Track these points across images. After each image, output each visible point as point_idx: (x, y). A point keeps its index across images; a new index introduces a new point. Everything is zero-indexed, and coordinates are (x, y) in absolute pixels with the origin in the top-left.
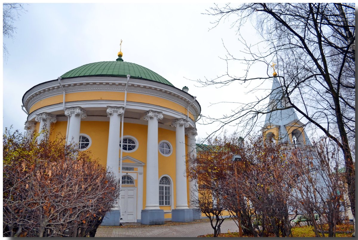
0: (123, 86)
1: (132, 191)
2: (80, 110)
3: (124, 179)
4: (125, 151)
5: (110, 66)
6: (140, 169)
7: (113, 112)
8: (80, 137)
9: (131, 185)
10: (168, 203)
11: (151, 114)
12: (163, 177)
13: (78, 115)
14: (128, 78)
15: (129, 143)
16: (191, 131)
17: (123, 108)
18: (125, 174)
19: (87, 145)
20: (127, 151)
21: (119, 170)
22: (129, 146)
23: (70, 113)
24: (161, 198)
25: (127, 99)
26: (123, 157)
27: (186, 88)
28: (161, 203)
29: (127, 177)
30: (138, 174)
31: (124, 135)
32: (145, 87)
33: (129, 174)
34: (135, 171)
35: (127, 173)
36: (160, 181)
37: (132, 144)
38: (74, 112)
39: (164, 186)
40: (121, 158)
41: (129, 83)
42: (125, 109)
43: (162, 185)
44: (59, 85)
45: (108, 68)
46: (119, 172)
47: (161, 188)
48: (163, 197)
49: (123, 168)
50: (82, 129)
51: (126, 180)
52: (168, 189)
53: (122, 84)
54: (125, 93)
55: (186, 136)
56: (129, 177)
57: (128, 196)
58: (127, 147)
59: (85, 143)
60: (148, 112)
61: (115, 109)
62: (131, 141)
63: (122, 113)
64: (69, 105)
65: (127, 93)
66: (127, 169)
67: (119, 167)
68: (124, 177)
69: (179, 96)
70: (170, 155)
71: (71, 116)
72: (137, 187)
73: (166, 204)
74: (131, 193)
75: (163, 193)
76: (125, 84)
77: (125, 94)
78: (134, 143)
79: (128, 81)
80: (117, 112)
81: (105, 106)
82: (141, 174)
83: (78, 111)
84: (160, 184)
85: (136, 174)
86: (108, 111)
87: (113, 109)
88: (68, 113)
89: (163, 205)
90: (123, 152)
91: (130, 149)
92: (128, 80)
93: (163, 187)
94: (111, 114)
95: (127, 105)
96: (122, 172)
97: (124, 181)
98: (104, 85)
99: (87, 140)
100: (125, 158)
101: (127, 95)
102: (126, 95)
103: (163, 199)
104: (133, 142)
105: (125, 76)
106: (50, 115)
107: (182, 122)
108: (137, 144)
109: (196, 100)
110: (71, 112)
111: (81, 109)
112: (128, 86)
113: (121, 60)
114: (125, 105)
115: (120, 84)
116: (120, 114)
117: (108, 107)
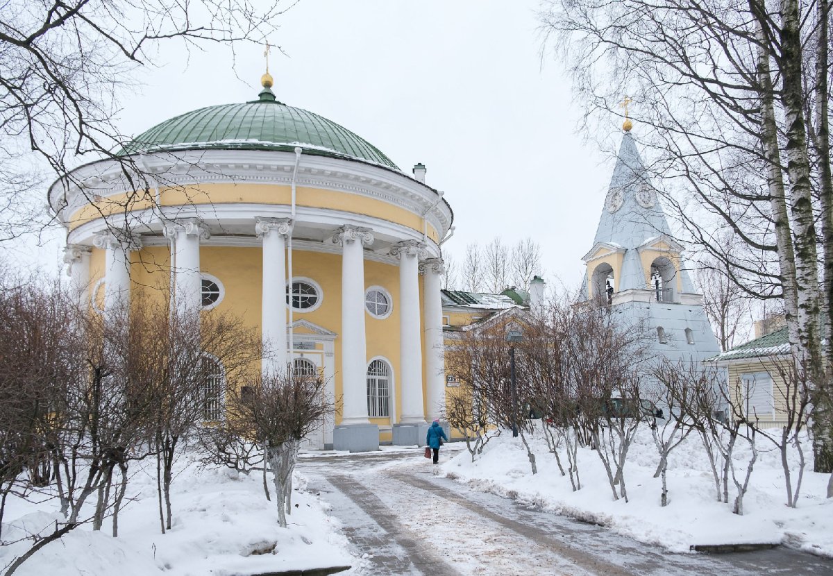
0: (287, 171)
2: (196, 226)
3: (296, 367)
4: (296, 310)
6: (328, 346)
7: (270, 230)
8: (202, 281)
10: (385, 412)
11: (348, 233)
12: (374, 361)
13: (191, 237)
14: (298, 155)
15: (303, 293)
16: (431, 266)
17: (290, 221)
18: (298, 356)
19: (215, 297)
20: (300, 310)
21: (289, 347)
22: (304, 299)
23: (174, 232)
24: (371, 401)
25: (296, 200)
27: (420, 167)
28: (372, 412)
30: (324, 355)
31: (293, 274)
32: (334, 174)
33: (306, 356)
34: (318, 349)
35: (302, 355)
36: (370, 369)
37: (309, 296)
38: (184, 230)
39: (377, 378)
40: (291, 324)
41: (301, 165)
42: (293, 224)
43: (370, 377)
45: (249, 126)
46: (288, 352)
47: (370, 383)
48: (374, 401)
49: (295, 345)
50: (203, 267)
51: (302, 366)
52: (383, 384)
53: (285, 168)
54: (291, 187)
55: (421, 276)
56: (306, 362)
58: (300, 302)
59: (210, 292)
60: (342, 228)
61: (274, 224)
62: (307, 288)
63: (288, 232)
64: (171, 214)
65: (296, 187)
66: (301, 346)
67: (288, 343)
68: (297, 361)
69: (408, 192)
70: (387, 315)
71: (178, 238)
73: (381, 414)
75: (374, 392)
76: (292, 169)
77: (291, 190)
78: (314, 293)
79: (298, 161)
80: (277, 229)
81: (251, 216)
82: (329, 355)
83: (192, 228)
84: (369, 374)
85: (320, 355)
86: (259, 228)
87: (269, 225)
88: (171, 234)
89: (374, 417)
91: (305, 306)
92: (297, 159)
93: (374, 381)
94: (264, 234)
95: (296, 213)
96: (295, 352)
97: (296, 370)
98: (246, 169)
99: (215, 288)
101: (296, 192)
102: (294, 193)
103: (374, 404)
104: (312, 291)
105: (289, 151)
107: (413, 248)
108: (320, 295)
109: (443, 199)
110: (176, 229)
111: (200, 223)
112: (299, 172)
113: (270, 98)
114: (294, 214)
115: (280, 169)
116: (284, 235)
117: (257, 220)
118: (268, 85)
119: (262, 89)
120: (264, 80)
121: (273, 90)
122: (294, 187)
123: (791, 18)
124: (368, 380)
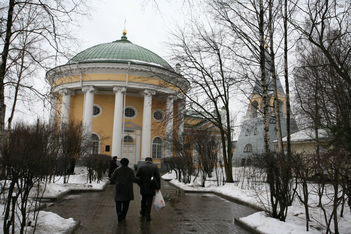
0: (125, 70)
1: (132, 148)
2: (93, 88)
3: (126, 139)
4: (127, 117)
5: (115, 50)
6: (138, 132)
7: (118, 90)
8: (94, 107)
9: (132, 143)
11: (146, 91)
12: (156, 138)
13: (91, 92)
14: (129, 64)
15: (130, 112)
17: (125, 87)
18: (127, 135)
19: (98, 112)
21: (122, 131)
22: (130, 114)
25: (128, 80)
26: (125, 123)
28: (154, 157)
29: (128, 137)
30: (137, 135)
31: (126, 106)
33: (130, 135)
34: (134, 133)
35: (128, 135)
36: (154, 141)
37: (132, 113)
38: (89, 89)
39: (157, 144)
40: (124, 124)
41: (130, 67)
42: (126, 88)
43: (154, 144)
44: (77, 68)
45: (114, 52)
46: (122, 133)
48: (155, 153)
49: (125, 131)
50: (95, 101)
51: (128, 139)
56: (130, 137)
57: (129, 151)
60: (144, 89)
61: (119, 88)
62: (131, 110)
63: (125, 91)
64: (85, 84)
66: (129, 131)
67: (122, 130)
68: (126, 137)
70: (162, 121)
71: (87, 92)
72: (136, 145)
73: (158, 158)
74: (131, 149)
75: (155, 150)
76: (127, 69)
78: (134, 112)
79: (129, 67)
80: (121, 90)
81: (112, 85)
82: (139, 135)
83: (92, 89)
85: (135, 135)
86: (114, 89)
87: (118, 88)
88: (85, 90)
89: (155, 159)
90: (125, 118)
91: (130, 116)
93: (155, 145)
94: (116, 92)
95: (128, 84)
96: (124, 133)
97: (126, 140)
98: (111, 69)
99: (99, 109)
100: (127, 123)
102: (127, 77)
103: (155, 154)
105: (126, 63)
106: (70, 90)
107: (171, 96)
108: (136, 113)
110: (86, 89)
112: (130, 70)
113: (125, 39)
114: (127, 84)
115: (123, 69)
116: (123, 92)
117: (114, 86)
118: (125, 34)
119: (122, 35)
120: (123, 32)
121: (126, 36)
122: (127, 75)
123: (262, 43)
124: (153, 145)
